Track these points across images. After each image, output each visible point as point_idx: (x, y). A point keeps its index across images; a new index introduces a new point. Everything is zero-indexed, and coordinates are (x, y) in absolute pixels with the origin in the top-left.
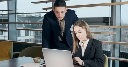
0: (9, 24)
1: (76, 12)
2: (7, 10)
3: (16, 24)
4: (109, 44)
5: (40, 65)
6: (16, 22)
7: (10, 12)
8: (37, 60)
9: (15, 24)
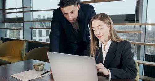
0: (24, 22)
1: (95, 8)
2: (22, 7)
3: (32, 22)
4: (134, 45)
5: (40, 75)
6: (32, 20)
7: (25, 10)
8: (38, 67)
9: (30, 22)
